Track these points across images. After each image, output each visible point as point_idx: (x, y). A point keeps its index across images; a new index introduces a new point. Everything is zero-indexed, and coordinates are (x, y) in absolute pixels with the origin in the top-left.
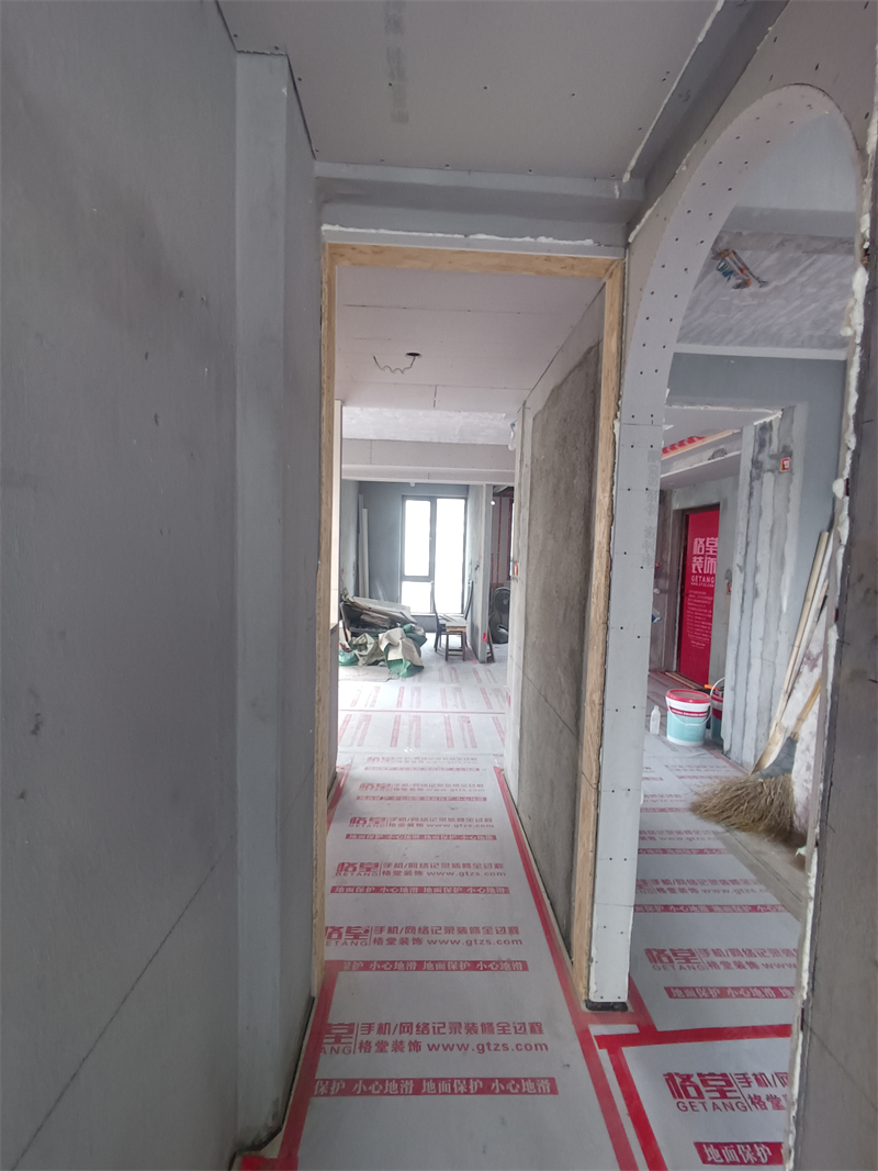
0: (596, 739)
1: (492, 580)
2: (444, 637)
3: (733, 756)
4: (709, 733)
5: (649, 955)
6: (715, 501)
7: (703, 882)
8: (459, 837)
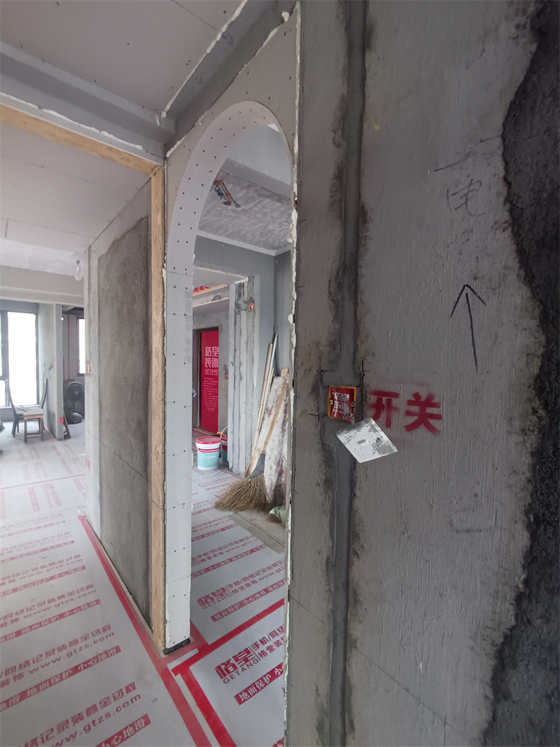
0: (161, 477)
1: (64, 377)
2: (21, 425)
3: (234, 470)
4: (221, 459)
5: (201, 601)
6: (216, 325)
7: (226, 547)
8: (52, 578)
